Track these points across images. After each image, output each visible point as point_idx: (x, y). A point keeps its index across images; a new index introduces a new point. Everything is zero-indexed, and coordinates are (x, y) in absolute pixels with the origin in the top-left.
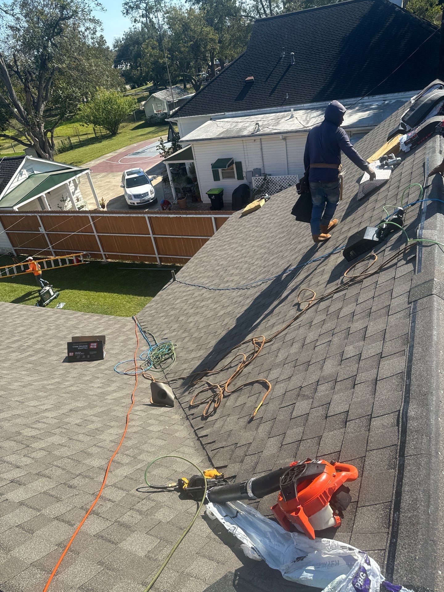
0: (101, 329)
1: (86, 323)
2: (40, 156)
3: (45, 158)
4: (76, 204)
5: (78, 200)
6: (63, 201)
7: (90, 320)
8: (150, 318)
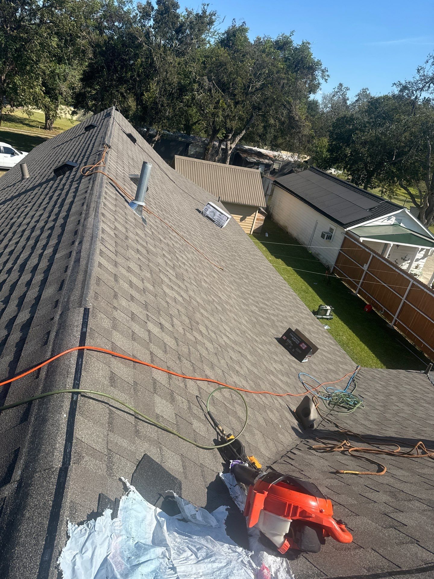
0: (325, 349)
1: (320, 337)
2: (419, 218)
3: (422, 222)
4: (411, 269)
5: (416, 267)
6: (404, 260)
7: (326, 339)
8: (369, 377)
